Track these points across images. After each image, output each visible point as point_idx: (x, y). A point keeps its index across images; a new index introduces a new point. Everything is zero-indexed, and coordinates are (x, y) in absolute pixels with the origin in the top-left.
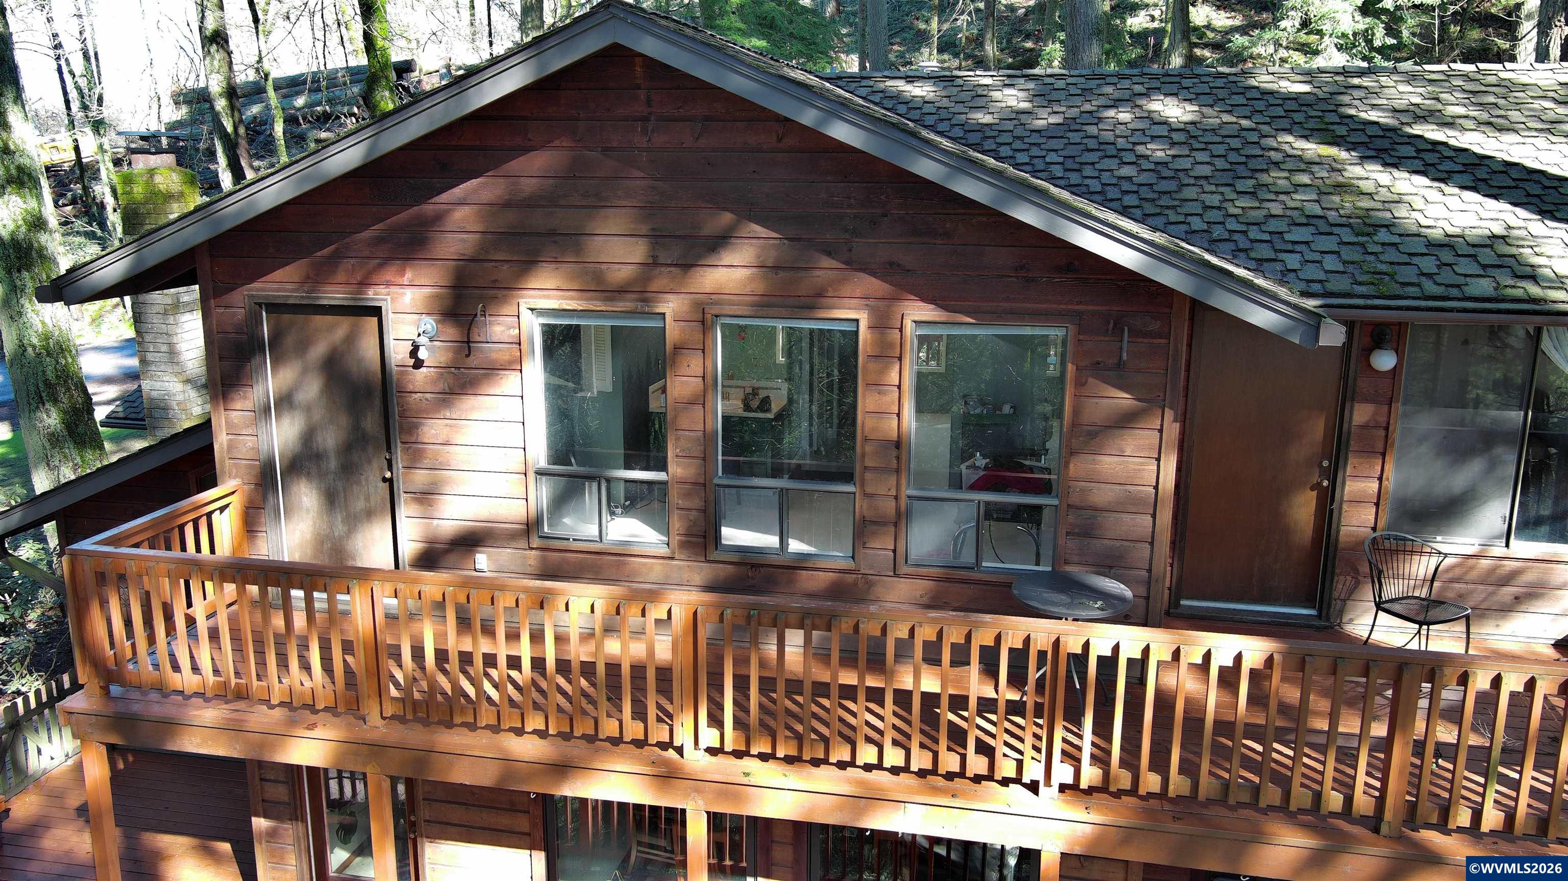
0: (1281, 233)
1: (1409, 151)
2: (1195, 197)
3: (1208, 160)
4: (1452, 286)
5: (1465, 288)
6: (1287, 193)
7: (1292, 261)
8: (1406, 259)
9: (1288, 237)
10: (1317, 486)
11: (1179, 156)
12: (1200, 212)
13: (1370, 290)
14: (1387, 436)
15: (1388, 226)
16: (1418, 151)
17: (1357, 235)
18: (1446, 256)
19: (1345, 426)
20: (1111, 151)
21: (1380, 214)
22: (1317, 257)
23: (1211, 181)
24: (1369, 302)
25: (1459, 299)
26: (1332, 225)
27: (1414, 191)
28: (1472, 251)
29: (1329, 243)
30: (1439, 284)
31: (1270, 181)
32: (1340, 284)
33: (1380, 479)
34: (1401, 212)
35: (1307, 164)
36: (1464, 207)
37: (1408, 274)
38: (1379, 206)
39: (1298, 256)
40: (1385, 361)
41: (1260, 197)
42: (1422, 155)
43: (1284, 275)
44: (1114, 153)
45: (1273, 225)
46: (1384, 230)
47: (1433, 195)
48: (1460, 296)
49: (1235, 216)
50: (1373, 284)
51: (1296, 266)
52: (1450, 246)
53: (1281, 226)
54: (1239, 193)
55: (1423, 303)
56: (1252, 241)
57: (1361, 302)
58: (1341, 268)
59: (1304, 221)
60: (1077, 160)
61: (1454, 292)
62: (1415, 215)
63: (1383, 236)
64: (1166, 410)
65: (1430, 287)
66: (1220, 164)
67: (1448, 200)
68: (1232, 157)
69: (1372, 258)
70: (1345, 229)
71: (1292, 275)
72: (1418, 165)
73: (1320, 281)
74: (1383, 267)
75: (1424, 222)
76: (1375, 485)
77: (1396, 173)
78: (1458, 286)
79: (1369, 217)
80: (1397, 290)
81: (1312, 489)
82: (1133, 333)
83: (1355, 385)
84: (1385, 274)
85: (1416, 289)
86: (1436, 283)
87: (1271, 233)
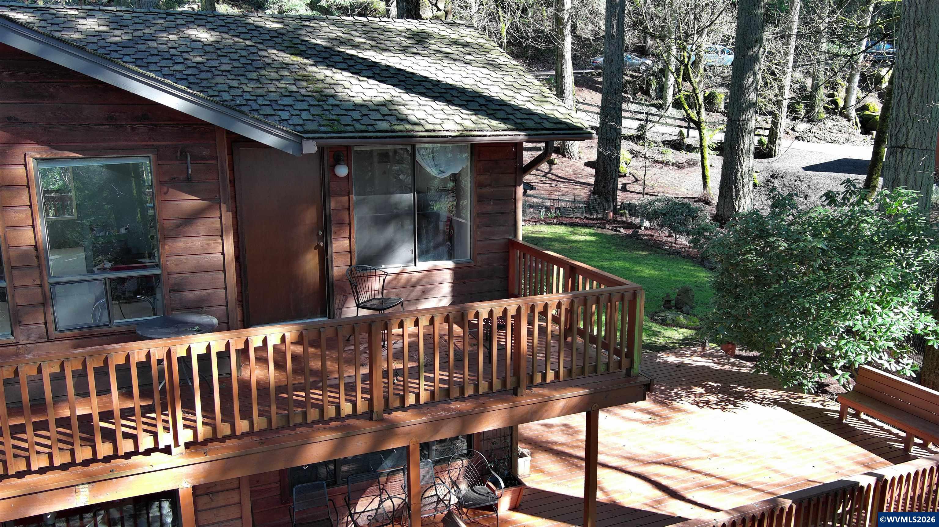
0: (276, 101)
1: (339, 59)
2: (223, 82)
3: (229, 62)
4: (369, 125)
5: (375, 126)
6: (277, 80)
7: (284, 115)
8: (345, 113)
9: (280, 102)
10: (317, 247)
11: (211, 59)
12: (228, 90)
13: (328, 129)
14: (349, 214)
15: (333, 96)
16: (344, 59)
17: (318, 101)
18: (365, 112)
19: (328, 210)
20: (167, 56)
21: (328, 91)
22: (298, 113)
23: (232, 73)
24: (329, 135)
25: (374, 132)
26: (304, 96)
27: (345, 79)
28: (376, 108)
29: (304, 106)
30: (363, 125)
31: (266, 73)
32: (312, 126)
33: (350, 238)
34: (339, 89)
35: (286, 66)
36: (370, 87)
37: (347, 120)
38: (327, 86)
39: (287, 113)
40: (342, 171)
41: (262, 82)
42: (346, 61)
44: (169, 57)
45: (271, 96)
46: (331, 98)
47: (354, 81)
48: (374, 130)
49: (248, 92)
50: (329, 126)
51: (287, 118)
52: (367, 106)
53: (276, 97)
54: (249, 79)
55: (356, 135)
56: (260, 105)
57: (324, 135)
58: (311, 118)
59: (288, 94)
60: (145, 60)
61: (371, 128)
62: (346, 90)
63: (331, 101)
64: (222, 205)
65: (358, 126)
66: (236, 64)
67: (363, 84)
68: (243, 60)
69: (327, 113)
70: (311, 98)
72: (344, 66)
73: (301, 125)
74: (334, 117)
75: (351, 94)
76: (347, 242)
77: (334, 70)
78: (372, 125)
79: (322, 92)
80: (342, 128)
81: (315, 249)
82: (195, 158)
83: (329, 187)
84: (335, 120)
85: (352, 127)
86: (361, 124)
87: (270, 101)
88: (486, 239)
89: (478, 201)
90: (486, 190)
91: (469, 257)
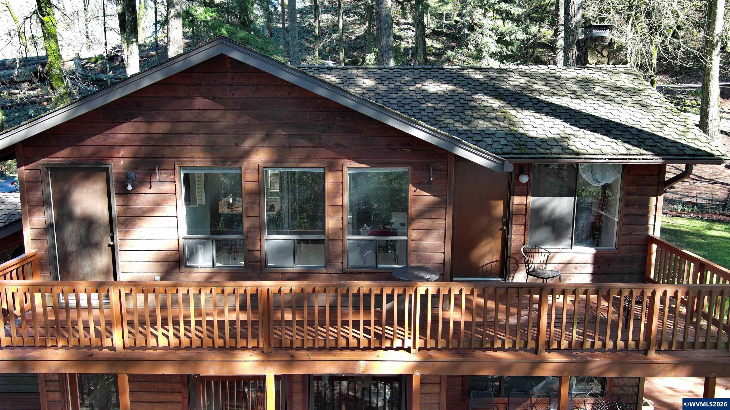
0: (484, 131)
3: (453, 102)
4: (547, 149)
5: (552, 150)
7: (489, 141)
9: (486, 132)
10: (502, 229)
11: (442, 101)
12: (452, 123)
13: (519, 151)
14: (526, 208)
15: (522, 127)
19: (511, 205)
22: (498, 139)
23: (455, 111)
24: (518, 156)
26: (502, 127)
29: (502, 134)
30: (543, 149)
32: (507, 149)
33: (525, 225)
37: (531, 145)
38: (518, 120)
39: (491, 139)
40: (524, 179)
43: (487, 147)
44: (416, 100)
48: (550, 153)
50: (519, 149)
51: (491, 143)
54: (466, 115)
55: (538, 156)
56: (473, 134)
57: (515, 156)
60: (402, 102)
61: (548, 151)
62: (531, 123)
64: (448, 200)
65: (539, 150)
66: (458, 104)
68: (462, 101)
69: (518, 139)
70: (507, 129)
71: (490, 146)
73: (500, 149)
74: (522, 143)
75: (535, 126)
78: (549, 149)
79: (515, 124)
80: (528, 151)
81: (500, 230)
82: (435, 170)
83: (514, 189)
84: (523, 145)
85: (535, 151)
86: (541, 148)
87: (480, 131)
88: (629, 234)
89: (626, 205)
90: (633, 197)
91: (614, 246)
